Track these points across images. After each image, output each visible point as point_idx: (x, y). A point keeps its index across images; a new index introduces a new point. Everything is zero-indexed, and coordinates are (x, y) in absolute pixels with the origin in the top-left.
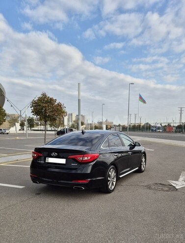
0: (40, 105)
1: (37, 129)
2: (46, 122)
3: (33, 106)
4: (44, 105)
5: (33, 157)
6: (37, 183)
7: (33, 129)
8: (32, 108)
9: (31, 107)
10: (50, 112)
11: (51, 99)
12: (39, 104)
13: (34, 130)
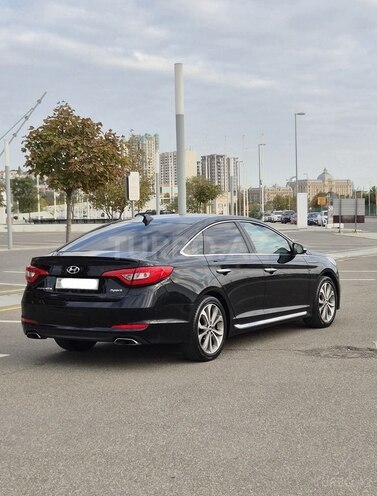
0: (50, 143)
1: (46, 215)
2: (69, 192)
3: (29, 145)
4: (63, 142)
5: (29, 278)
6: (36, 337)
7: (34, 215)
8: (28, 153)
9: (24, 150)
10: (81, 162)
11: (86, 123)
12: (50, 138)
13: (36, 221)
